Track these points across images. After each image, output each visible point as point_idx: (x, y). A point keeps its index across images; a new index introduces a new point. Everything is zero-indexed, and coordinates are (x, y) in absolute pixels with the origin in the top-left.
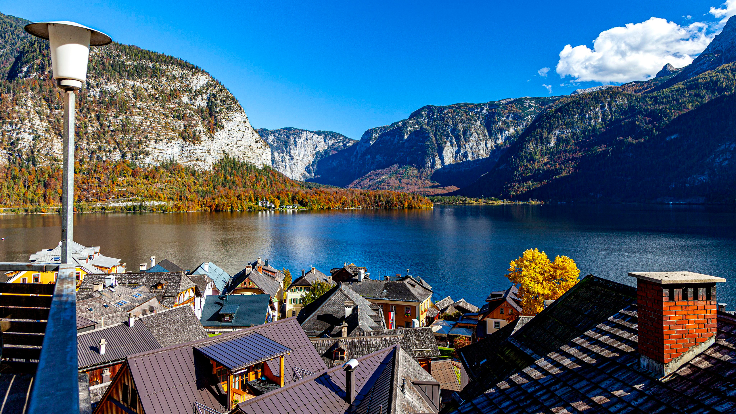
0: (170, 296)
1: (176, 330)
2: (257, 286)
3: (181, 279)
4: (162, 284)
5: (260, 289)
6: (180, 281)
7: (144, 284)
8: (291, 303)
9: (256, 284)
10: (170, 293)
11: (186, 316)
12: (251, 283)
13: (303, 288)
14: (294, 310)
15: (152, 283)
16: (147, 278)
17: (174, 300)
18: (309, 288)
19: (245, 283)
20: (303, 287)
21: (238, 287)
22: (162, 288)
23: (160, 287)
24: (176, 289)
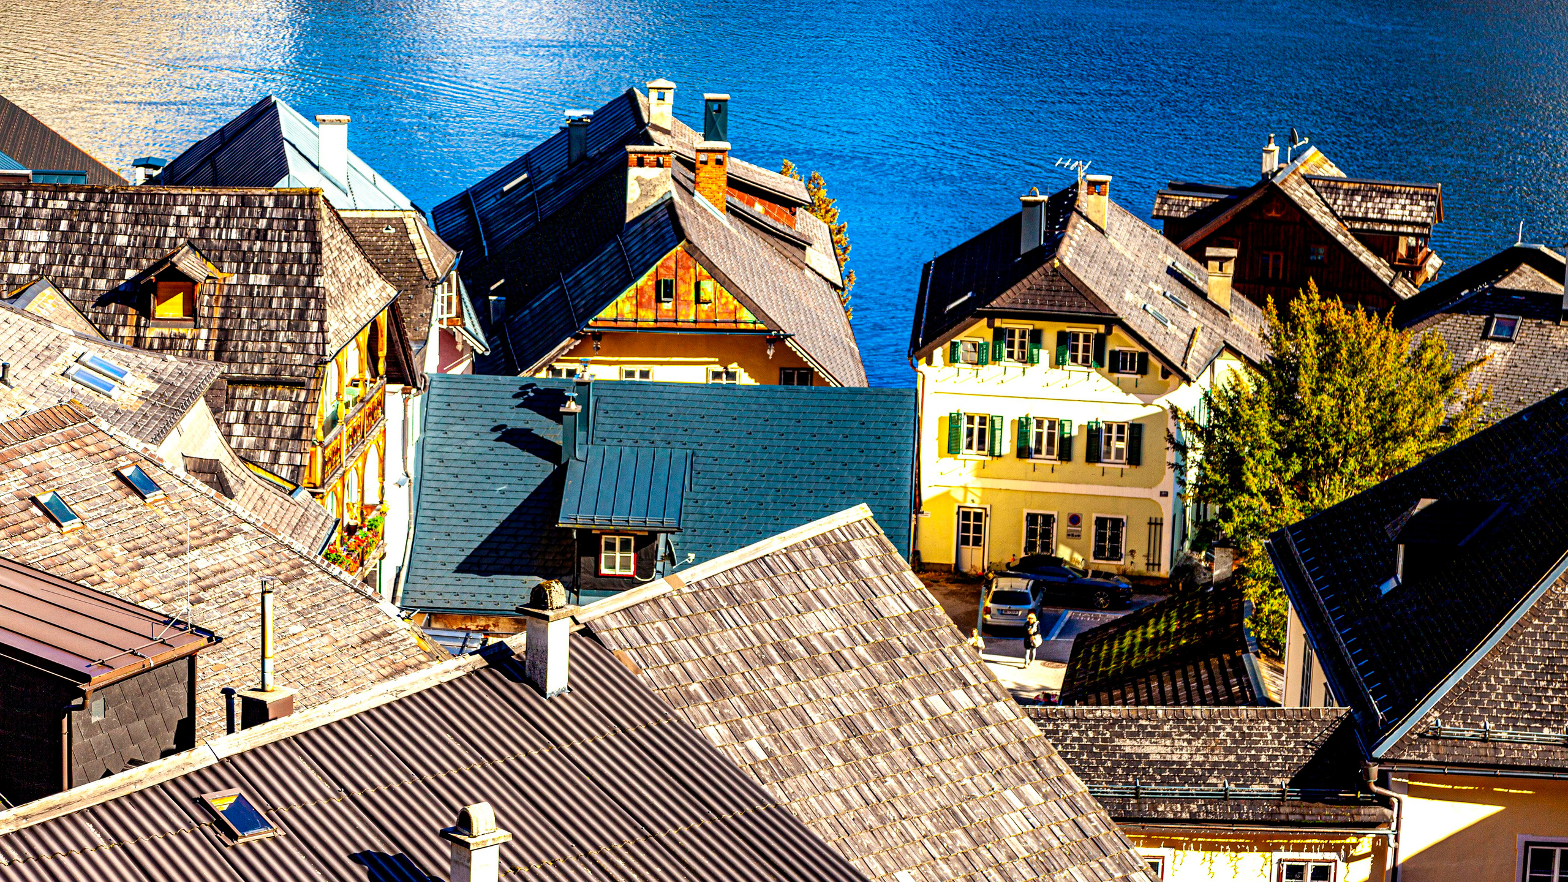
0: (264, 383)
1: (849, 726)
2: (755, 310)
3: (316, 249)
4: (186, 284)
5: (776, 338)
6: (315, 267)
7: (38, 272)
8: (953, 448)
9: (744, 300)
10: (258, 358)
11: (876, 614)
12: (708, 287)
13: (1050, 337)
14: (974, 502)
15: (101, 271)
16: (51, 224)
17: (298, 408)
18: (1101, 340)
19: (665, 290)
20: (1050, 332)
21: (608, 313)
22: (191, 310)
23: (172, 308)
24: (299, 324)
